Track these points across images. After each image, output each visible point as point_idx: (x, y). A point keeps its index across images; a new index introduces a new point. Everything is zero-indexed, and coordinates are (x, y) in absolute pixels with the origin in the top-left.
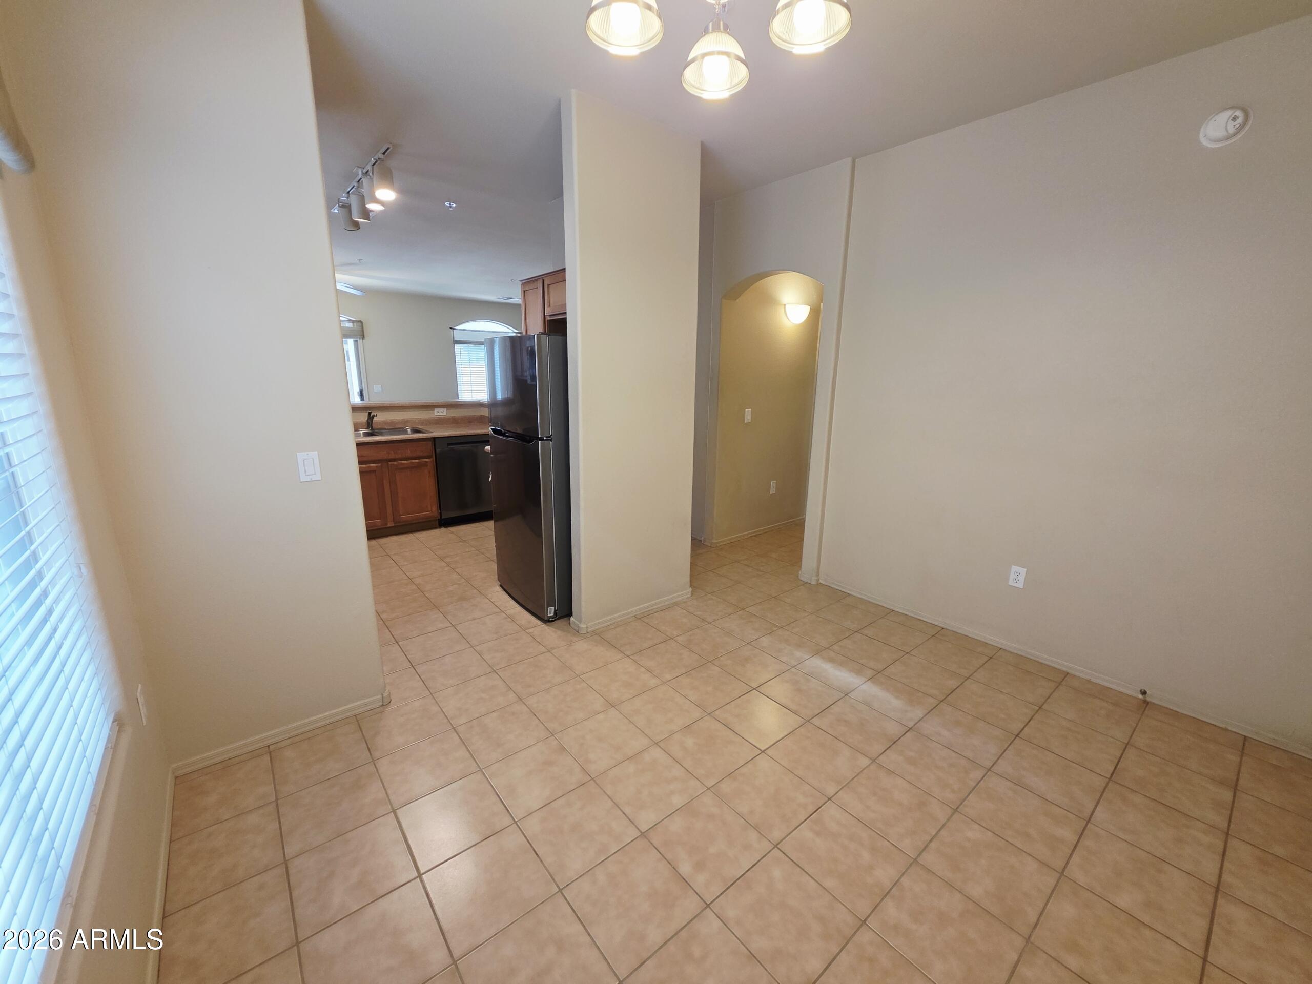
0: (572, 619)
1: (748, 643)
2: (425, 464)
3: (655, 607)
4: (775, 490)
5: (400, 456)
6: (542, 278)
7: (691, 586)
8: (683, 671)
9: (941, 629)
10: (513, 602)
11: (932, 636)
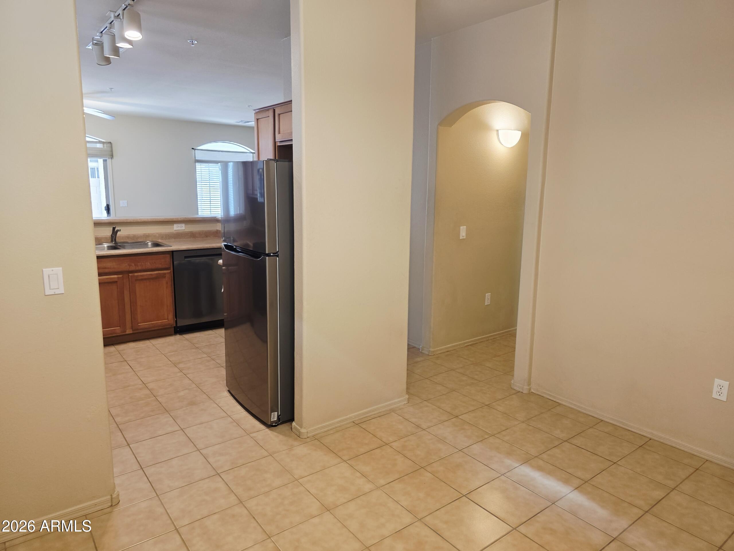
0: (294, 424)
1: (460, 450)
2: (163, 276)
3: (373, 413)
4: (489, 301)
5: (140, 268)
6: (273, 108)
7: (408, 393)
8: (397, 476)
9: (648, 439)
10: (239, 407)
11: (640, 447)
